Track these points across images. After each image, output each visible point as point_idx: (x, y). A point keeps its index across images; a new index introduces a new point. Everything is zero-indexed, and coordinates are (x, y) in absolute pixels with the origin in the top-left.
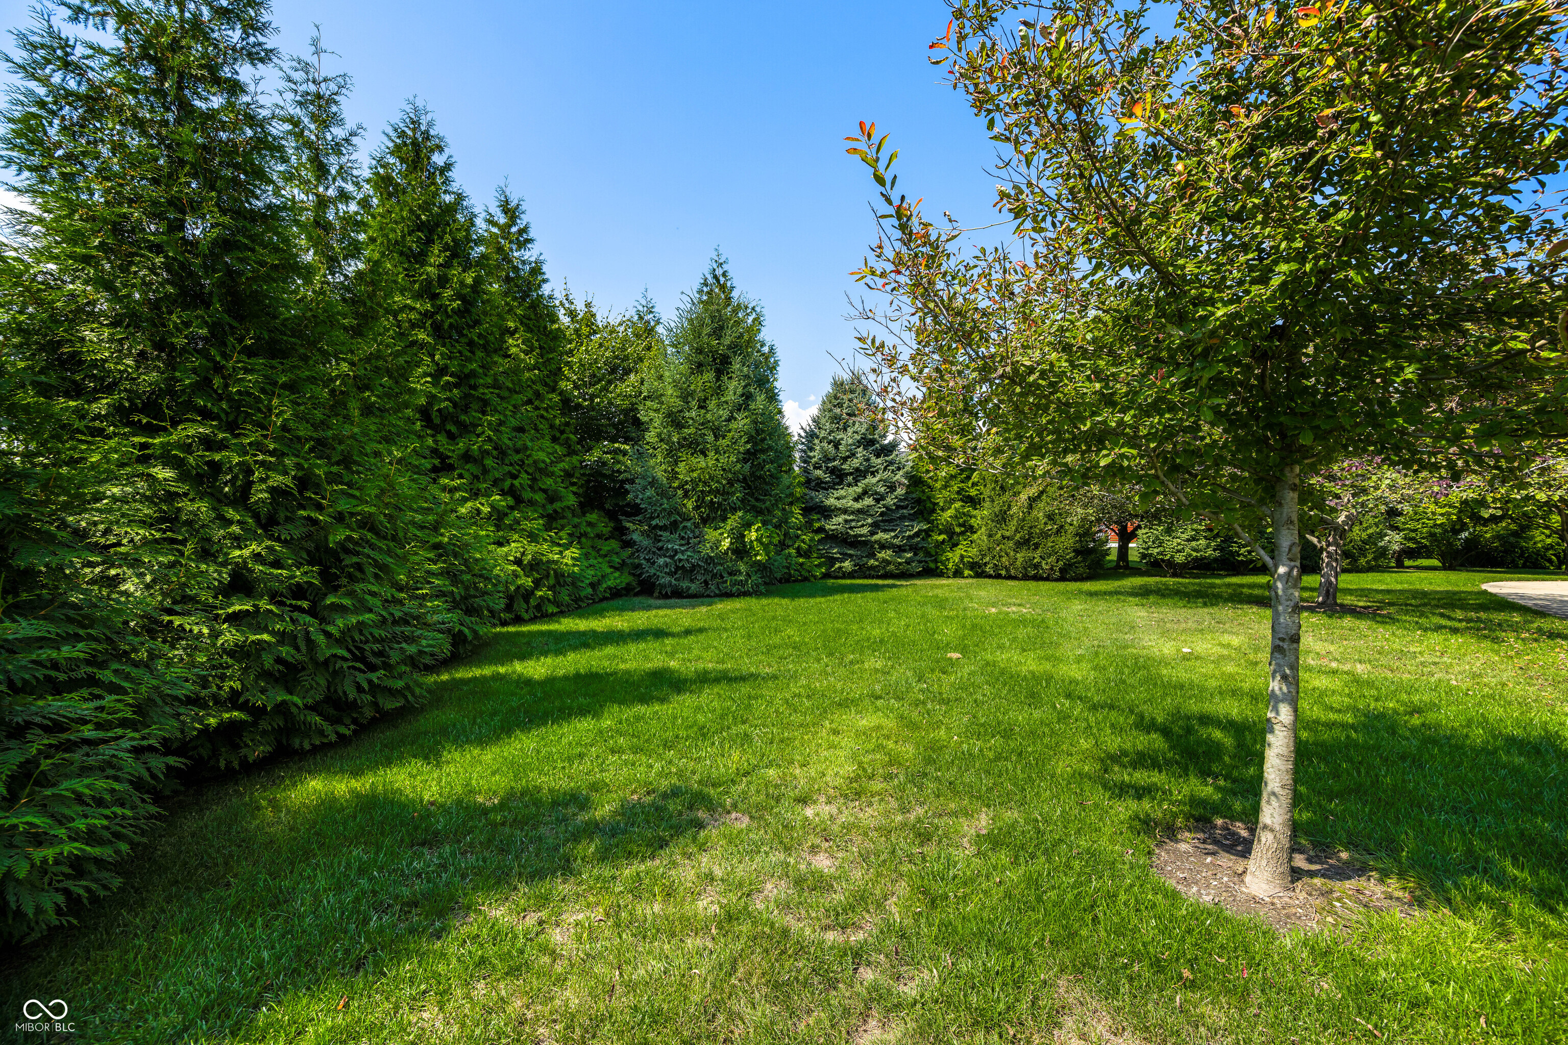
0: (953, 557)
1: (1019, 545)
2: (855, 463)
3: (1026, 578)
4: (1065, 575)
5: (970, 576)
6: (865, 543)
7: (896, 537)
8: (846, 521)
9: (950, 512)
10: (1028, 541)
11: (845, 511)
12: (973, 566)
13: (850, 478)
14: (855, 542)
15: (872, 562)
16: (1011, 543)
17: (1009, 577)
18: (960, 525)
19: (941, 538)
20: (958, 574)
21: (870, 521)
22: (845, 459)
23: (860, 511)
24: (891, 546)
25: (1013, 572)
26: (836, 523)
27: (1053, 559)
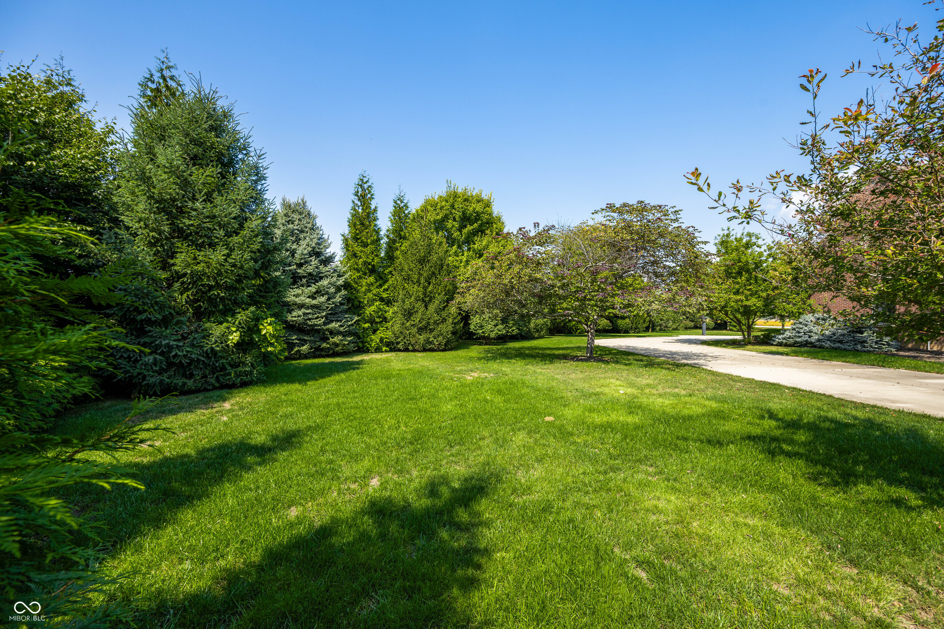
0: (376, 338)
1: (421, 330)
2: (310, 269)
3: (425, 350)
4: (447, 347)
5: (386, 351)
6: (318, 331)
7: (341, 326)
8: (305, 314)
9: (373, 308)
10: (426, 327)
11: (301, 306)
12: (388, 344)
13: (304, 280)
14: (313, 331)
15: (324, 345)
16: (415, 329)
17: (414, 351)
18: (379, 317)
19: (367, 325)
20: (378, 350)
21: (324, 314)
22: (300, 265)
23: (313, 307)
24: (340, 333)
25: (417, 347)
26: (295, 316)
27: (441, 338)
